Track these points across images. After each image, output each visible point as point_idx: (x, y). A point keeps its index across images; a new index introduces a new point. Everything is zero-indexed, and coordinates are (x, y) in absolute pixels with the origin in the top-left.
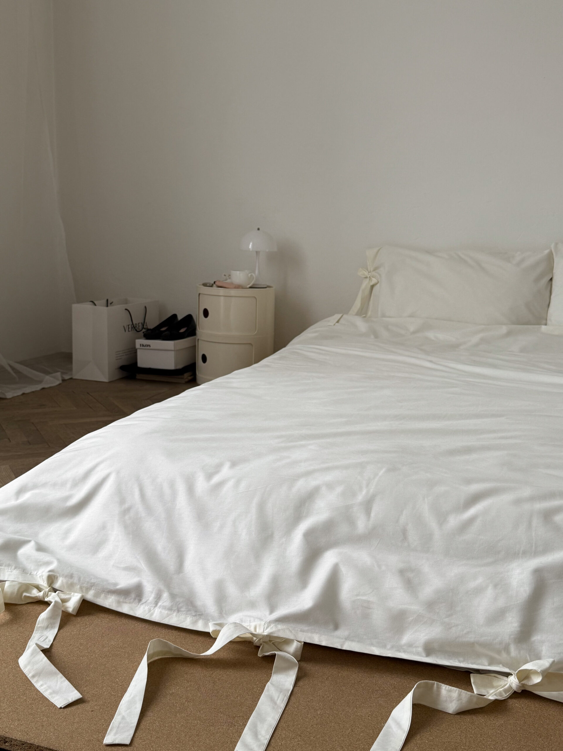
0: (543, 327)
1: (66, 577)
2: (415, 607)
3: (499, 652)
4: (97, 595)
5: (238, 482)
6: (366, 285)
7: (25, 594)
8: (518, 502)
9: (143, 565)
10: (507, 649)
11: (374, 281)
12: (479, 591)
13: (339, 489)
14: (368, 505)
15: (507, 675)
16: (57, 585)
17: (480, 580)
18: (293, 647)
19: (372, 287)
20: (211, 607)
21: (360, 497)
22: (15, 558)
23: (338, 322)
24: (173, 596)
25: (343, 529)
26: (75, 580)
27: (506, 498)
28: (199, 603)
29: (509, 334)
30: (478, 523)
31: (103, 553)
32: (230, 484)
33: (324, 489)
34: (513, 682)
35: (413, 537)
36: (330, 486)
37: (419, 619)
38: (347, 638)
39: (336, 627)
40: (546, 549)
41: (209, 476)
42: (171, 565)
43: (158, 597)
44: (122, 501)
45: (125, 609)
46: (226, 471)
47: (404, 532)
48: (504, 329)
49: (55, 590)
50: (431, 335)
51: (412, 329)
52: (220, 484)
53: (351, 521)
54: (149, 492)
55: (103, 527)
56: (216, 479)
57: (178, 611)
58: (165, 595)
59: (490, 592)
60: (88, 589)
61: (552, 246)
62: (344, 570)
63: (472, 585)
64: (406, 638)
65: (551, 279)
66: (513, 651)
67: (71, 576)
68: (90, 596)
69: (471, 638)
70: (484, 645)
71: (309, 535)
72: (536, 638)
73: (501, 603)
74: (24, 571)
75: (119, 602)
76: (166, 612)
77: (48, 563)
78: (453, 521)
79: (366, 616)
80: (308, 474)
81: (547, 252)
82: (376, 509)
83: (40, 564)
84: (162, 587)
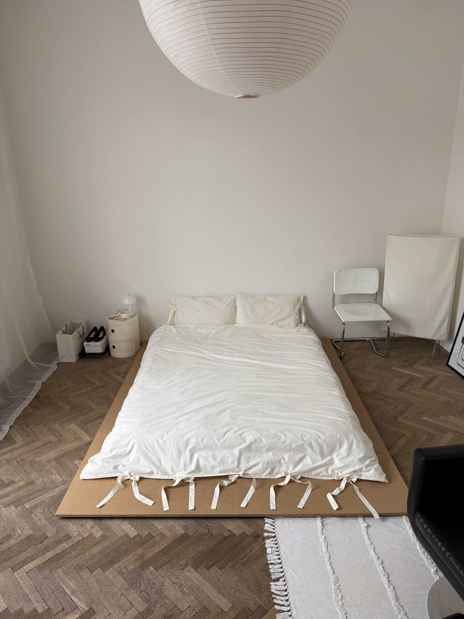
0: (235, 324)
1: (134, 472)
2: (216, 464)
3: (234, 470)
4: (143, 475)
5: (170, 440)
6: (172, 311)
7: (124, 479)
8: (234, 433)
9: (152, 466)
10: (235, 469)
11: (175, 309)
12: (229, 457)
13: (195, 437)
14: (202, 440)
15: (236, 475)
16: (131, 475)
17: (228, 455)
18: (192, 479)
19: (175, 312)
20: (171, 473)
21: (200, 439)
22: (118, 470)
23: (165, 329)
24: (161, 472)
25: (198, 448)
26: (136, 473)
27: (232, 431)
28: (168, 472)
29: (224, 328)
30: (227, 440)
31: (140, 464)
32: (168, 440)
33: (191, 438)
34: (237, 476)
35: (213, 446)
36: (193, 436)
37: (217, 467)
38: (203, 474)
39: (200, 472)
40: (241, 444)
41: (162, 439)
42: (158, 464)
43: (158, 473)
44: (141, 449)
45: (150, 477)
46: (166, 437)
47: (211, 446)
48: (223, 327)
49: (131, 476)
50: (199, 330)
51: (192, 329)
52: (165, 441)
53: (199, 445)
54: (147, 445)
55: (138, 458)
56: (164, 439)
57: (164, 475)
58: (160, 472)
59: (231, 457)
60: (140, 474)
61: (235, 295)
62: (199, 457)
63: (227, 456)
64: (215, 471)
65: (236, 306)
66: (237, 470)
67: (135, 472)
68: (141, 476)
69: (228, 469)
70: (230, 469)
71: (190, 451)
72: (241, 465)
73: (233, 459)
74: (122, 473)
75: (148, 476)
76: (161, 476)
77: (128, 470)
78: (222, 441)
79: (206, 468)
80: (187, 433)
81: (233, 297)
82: (205, 441)
83: (125, 470)
84: (158, 470)
